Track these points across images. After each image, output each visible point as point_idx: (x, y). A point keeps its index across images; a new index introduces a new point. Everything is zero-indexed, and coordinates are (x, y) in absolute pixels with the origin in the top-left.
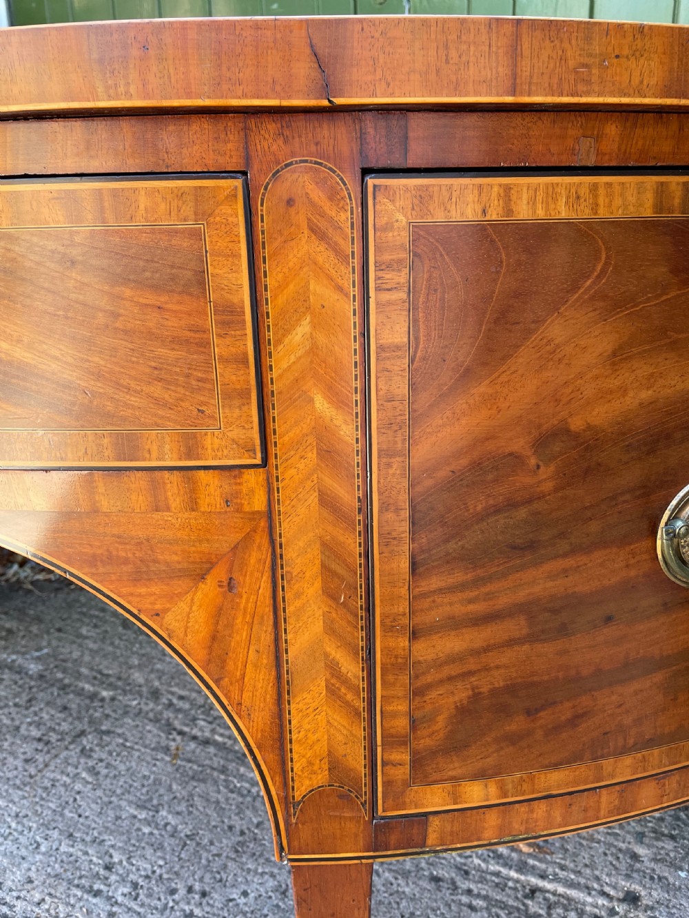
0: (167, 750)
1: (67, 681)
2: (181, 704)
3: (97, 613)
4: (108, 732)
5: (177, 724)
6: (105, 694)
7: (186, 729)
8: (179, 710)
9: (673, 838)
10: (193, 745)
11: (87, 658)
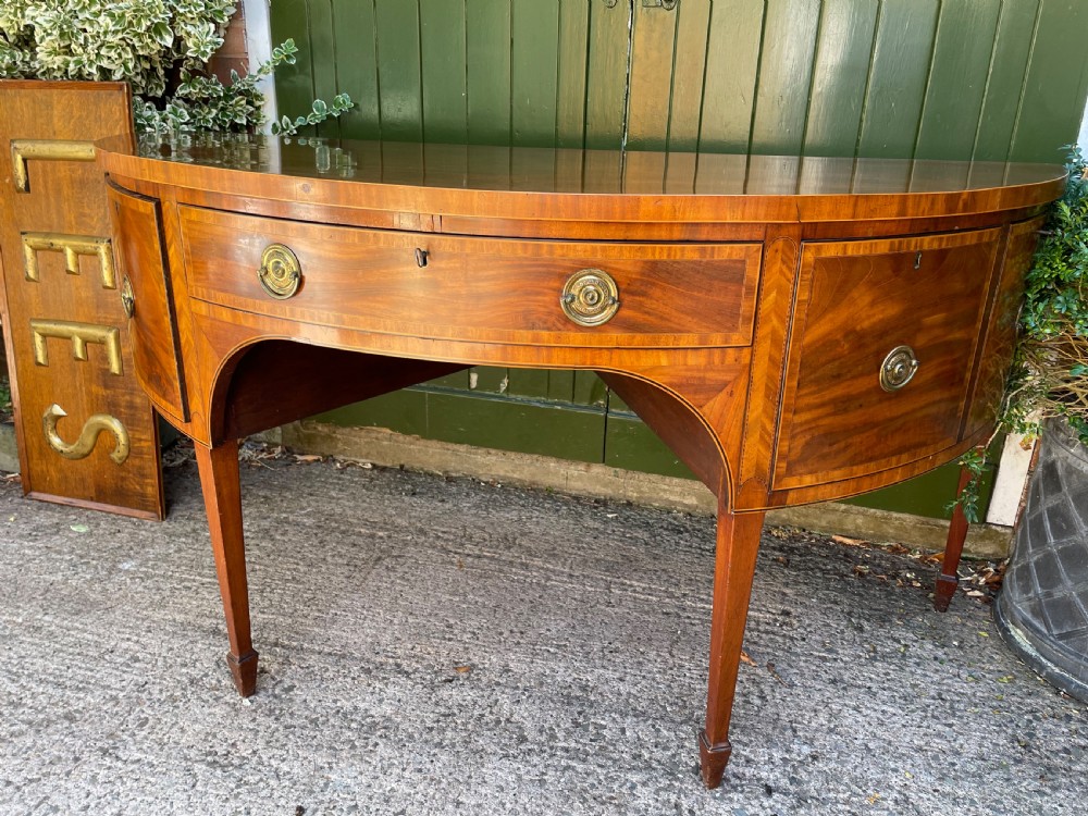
0: (452, 563)
1: (343, 528)
2: (446, 536)
3: (335, 481)
4: (400, 556)
5: (450, 548)
6: (381, 534)
7: (459, 551)
8: (447, 540)
9: (806, 584)
10: (470, 559)
11: (350, 512)
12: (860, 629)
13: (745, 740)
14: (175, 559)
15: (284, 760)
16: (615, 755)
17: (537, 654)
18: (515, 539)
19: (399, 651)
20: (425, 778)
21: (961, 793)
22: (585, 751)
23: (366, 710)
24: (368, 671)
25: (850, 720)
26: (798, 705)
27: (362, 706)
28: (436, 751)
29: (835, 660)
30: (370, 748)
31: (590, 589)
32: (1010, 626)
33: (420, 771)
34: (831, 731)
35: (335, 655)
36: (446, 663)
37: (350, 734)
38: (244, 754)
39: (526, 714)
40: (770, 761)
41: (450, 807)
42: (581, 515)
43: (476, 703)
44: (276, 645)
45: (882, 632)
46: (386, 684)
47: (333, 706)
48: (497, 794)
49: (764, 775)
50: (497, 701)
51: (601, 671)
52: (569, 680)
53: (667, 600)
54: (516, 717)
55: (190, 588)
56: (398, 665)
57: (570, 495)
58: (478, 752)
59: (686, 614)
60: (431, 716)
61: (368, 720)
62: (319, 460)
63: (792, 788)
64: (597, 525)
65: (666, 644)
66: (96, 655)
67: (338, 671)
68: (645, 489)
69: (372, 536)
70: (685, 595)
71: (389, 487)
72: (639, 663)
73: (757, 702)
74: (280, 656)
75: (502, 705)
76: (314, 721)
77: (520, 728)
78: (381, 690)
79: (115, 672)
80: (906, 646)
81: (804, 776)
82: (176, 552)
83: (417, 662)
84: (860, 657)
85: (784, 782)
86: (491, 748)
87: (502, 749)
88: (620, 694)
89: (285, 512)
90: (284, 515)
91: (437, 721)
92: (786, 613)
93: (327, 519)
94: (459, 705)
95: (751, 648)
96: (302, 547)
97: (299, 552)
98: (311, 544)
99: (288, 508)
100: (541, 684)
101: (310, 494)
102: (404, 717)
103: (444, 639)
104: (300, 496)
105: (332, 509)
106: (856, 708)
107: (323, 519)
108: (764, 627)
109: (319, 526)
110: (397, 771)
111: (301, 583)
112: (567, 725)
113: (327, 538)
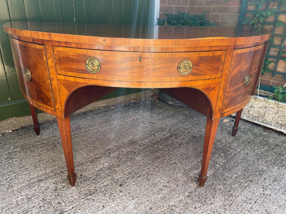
12: (151, 112)
13: (160, 133)
15: (103, 183)
17: (117, 141)
18: (79, 127)
19: (92, 156)
20: (131, 167)
21: (187, 124)
22: (145, 147)
23: (103, 167)
24: (91, 162)
26: (159, 125)
27: (101, 167)
28: (125, 163)
29: (155, 117)
30: (114, 170)
31: (108, 127)
32: (168, 102)
33: (128, 167)
34: (167, 126)
35: (79, 165)
36: (104, 152)
37: (107, 171)
38: (93, 189)
40: (166, 133)
41: (141, 167)
42: (85, 117)
43: (120, 153)
45: (154, 111)
46: (99, 161)
47: (95, 171)
48: (144, 161)
49: (168, 135)
50: (122, 151)
51: (130, 137)
52: (127, 141)
53: (123, 122)
55: (13, 179)
56: (96, 158)
57: (76, 115)
58: (132, 158)
59: (128, 122)
60: (116, 159)
63: (173, 134)
64: (91, 117)
65: (133, 128)
66: (14, 206)
67: (86, 166)
68: (94, 106)
69: (43, 143)
70: (124, 120)
71: (26, 133)
72: (133, 132)
73: (155, 128)
75: (124, 150)
76: (97, 175)
77: (132, 151)
78: (100, 163)
79: (29, 204)
80: (159, 111)
81: (172, 132)
83: (98, 155)
84: (157, 115)
85: (171, 134)
86: (133, 156)
88: (138, 138)
89: (5, 152)
90: (7, 152)
91: (118, 160)
92: (140, 115)
93: (22, 147)
94: (118, 155)
95: (143, 122)
96: (28, 155)
97: (29, 156)
98: (29, 153)
99: (4, 150)
100: (125, 144)
101: (5, 145)
102: (112, 163)
103: (97, 149)
104: (2, 147)
105: (19, 144)
106: (165, 121)
107: (21, 147)
108: (141, 118)
109: (23, 149)
110: (125, 169)
111: (44, 160)
112: (138, 146)
113: (31, 150)
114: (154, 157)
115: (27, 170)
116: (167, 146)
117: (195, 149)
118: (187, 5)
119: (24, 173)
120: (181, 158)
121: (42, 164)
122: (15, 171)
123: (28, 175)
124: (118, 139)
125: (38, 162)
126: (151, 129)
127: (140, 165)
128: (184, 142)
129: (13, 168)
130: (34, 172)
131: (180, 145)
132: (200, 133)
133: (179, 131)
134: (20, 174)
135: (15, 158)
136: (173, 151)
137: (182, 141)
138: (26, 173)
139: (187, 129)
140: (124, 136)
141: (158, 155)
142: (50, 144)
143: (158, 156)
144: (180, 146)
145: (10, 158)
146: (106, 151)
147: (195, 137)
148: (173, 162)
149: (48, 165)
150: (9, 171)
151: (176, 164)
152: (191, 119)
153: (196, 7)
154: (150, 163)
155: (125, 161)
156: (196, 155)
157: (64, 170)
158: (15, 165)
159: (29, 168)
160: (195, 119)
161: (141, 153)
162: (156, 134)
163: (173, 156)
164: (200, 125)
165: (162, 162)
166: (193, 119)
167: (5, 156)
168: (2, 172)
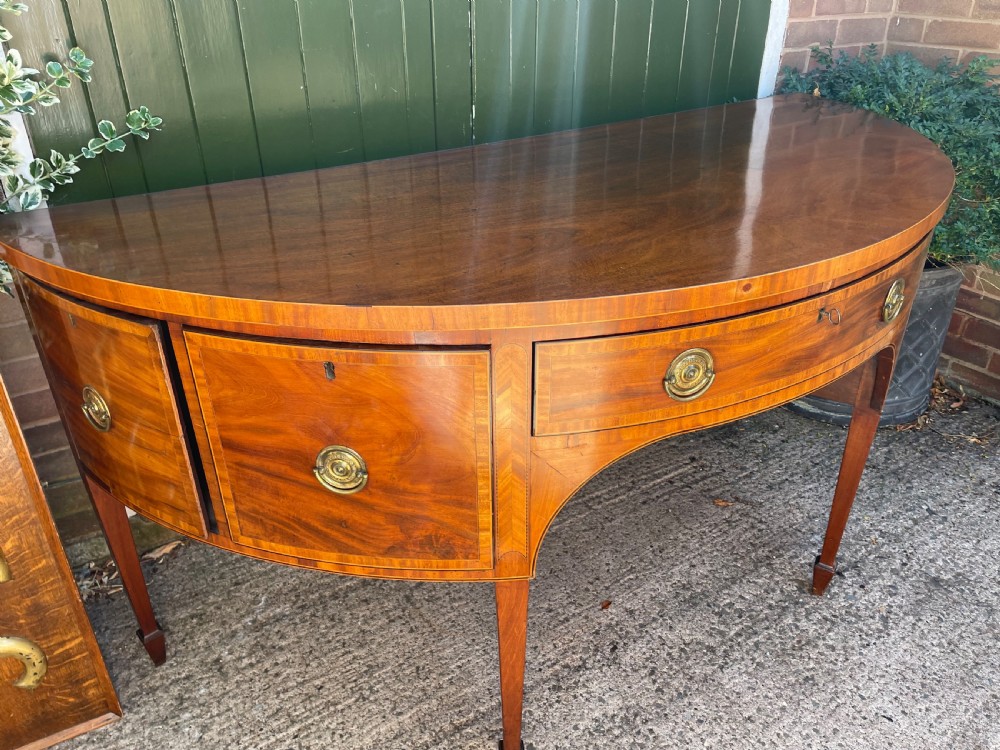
12: (733, 446)
13: (791, 553)
14: (217, 739)
16: (762, 616)
17: (629, 587)
19: (552, 656)
20: (710, 723)
21: (891, 511)
22: (746, 626)
23: (605, 715)
24: (556, 688)
25: (808, 507)
26: (780, 514)
27: (597, 714)
28: (686, 700)
29: (753, 473)
30: (651, 737)
33: (700, 721)
36: (591, 638)
37: (625, 740)
39: (688, 632)
41: (750, 726)
43: (653, 650)
44: (458, 729)
46: (584, 686)
47: (580, 732)
48: (755, 694)
50: (660, 637)
51: (677, 569)
52: (669, 589)
53: (631, 493)
54: (687, 639)
56: (567, 666)
58: (705, 679)
59: (654, 496)
60: (645, 681)
61: (617, 720)
62: (180, 545)
65: (676, 524)
67: (540, 707)
70: (633, 482)
72: (683, 547)
73: (763, 527)
74: (481, 733)
75: (667, 637)
77: (698, 643)
78: (587, 693)
80: (763, 442)
82: (202, 731)
83: (574, 653)
84: (758, 464)
86: (709, 670)
87: (713, 665)
88: (707, 576)
89: (243, 616)
90: (248, 620)
91: (654, 682)
92: (693, 459)
93: (297, 596)
94: (647, 659)
95: (712, 494)
96: (324, 635)
97: (329, 642)
98: (327, 627)
99: (237, 611)
100: (662, 604)
101: (237, 584)
102: (633, 697)
103: (562, 622)
104: (229, 592)
105: (284, 584)
106: (800, 496)
107: (293, 598)
108: (698, 476)
109: (303, 607)
110: (690, 734)
111: (384, 665)
112: (716, 619)
113: (331, 612)
114: (792, 679)
115: (332, 709)
116: (833, 623)
117: (949, 644)
118: (890, 10)
119: (326, 723)
120: (906, 690)
121: (379, 682)
122: (295, 714)
123: (341, 736)
124: (631, 577)
125: (366, 672)
126: (749, 535)
127: (746, 715)
128: (901, 607)
129: (282, 696)
130: (361, 720)
131: (885, 620)
132: (956, 564)
133: (866, 546)
134: (314, 729)
135: (281, 649)
136: (864, 651)
137: (890, 600)
138: (332, 727)
139: (898, 539)
140: (651, 563)
141: (808, 670)
142: (391, 589)
143: (808, 674)
144: (886, 627)
145: (263, 647)
146: (597, 633)
147: (936, 581)
148: (873, 706)
149: (404, 690)
150: (270, 712)
151: (890, 720)
152: (901, 487)
153: (928, 19)
154: (783, 709)
155: (682, 690)
156: (962, 679)
157: (465, 720)
158: (290, 684)
159: (340, 703)
160: (919, 488)
161: (737, 655)
162: (777, 562)
163: (870, 679)
164: (945, 519)
165: (833, 706)
166: (911, 488)
167: (247, 639)
168: (247, 716)
